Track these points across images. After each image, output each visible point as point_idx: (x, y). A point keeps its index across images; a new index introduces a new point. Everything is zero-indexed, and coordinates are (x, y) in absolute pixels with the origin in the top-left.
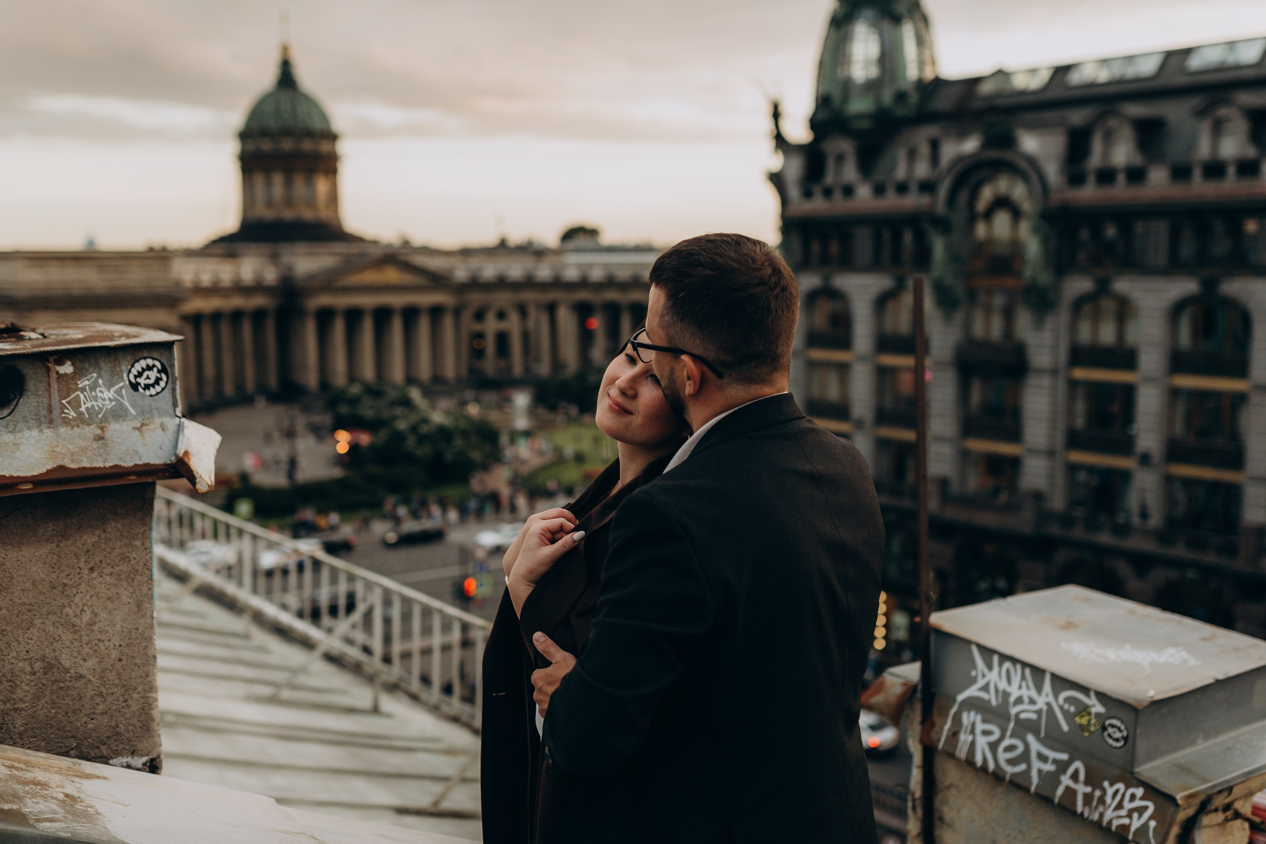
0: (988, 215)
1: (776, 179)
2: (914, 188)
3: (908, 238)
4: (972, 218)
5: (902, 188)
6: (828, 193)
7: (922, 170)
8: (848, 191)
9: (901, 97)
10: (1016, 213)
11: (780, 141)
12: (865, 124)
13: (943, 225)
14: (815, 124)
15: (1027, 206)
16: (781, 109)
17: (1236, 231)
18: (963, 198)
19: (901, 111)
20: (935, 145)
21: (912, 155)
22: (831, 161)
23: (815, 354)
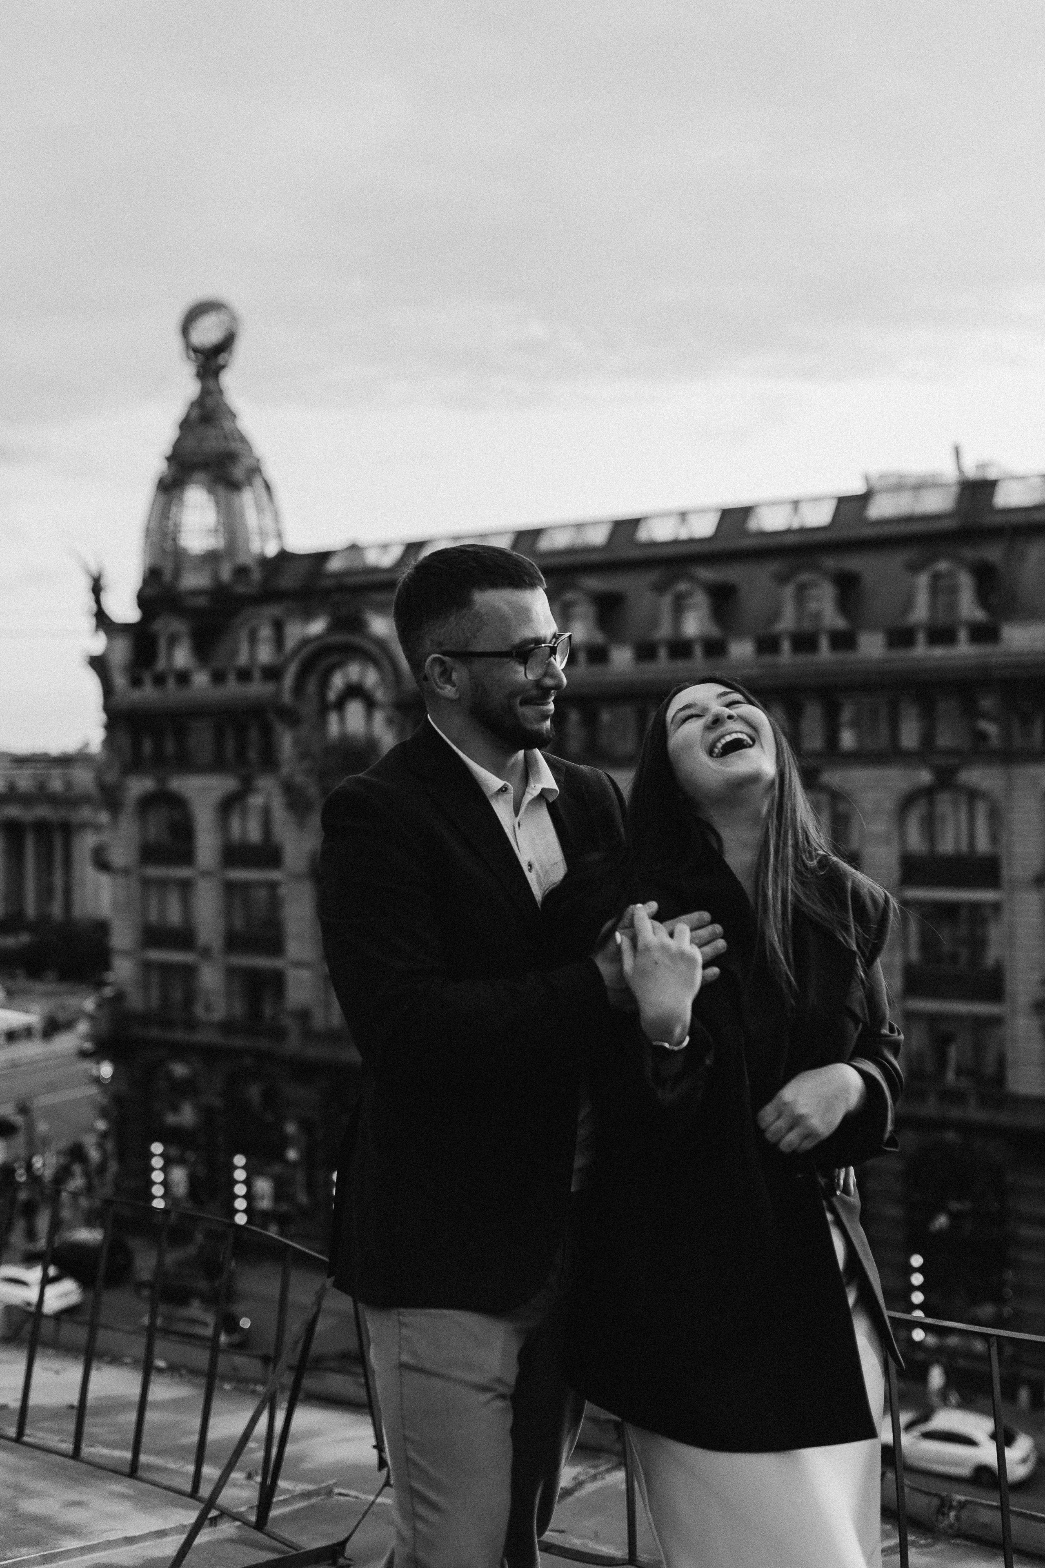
0: (340, 705)
1: (98, 664)
2: (257, 674)
3: (255, 734)
4: (324, 709)
5: (244, 675)
6: (159, 680)
7: (265, 654)
8: (183, 679)
9: (241, 571)
10: (370, 704)
11: (102, 619)
12: (202, 602)
13: (291, 717)
14: (143, 600)
15: (379, 695)
16: (103, 582)
17: (592, 720)
18: (311, 687)
19: (240, 589)
20: (278, 627)
21: (253, 639)
22: (162, 644)
23: (154, 871)
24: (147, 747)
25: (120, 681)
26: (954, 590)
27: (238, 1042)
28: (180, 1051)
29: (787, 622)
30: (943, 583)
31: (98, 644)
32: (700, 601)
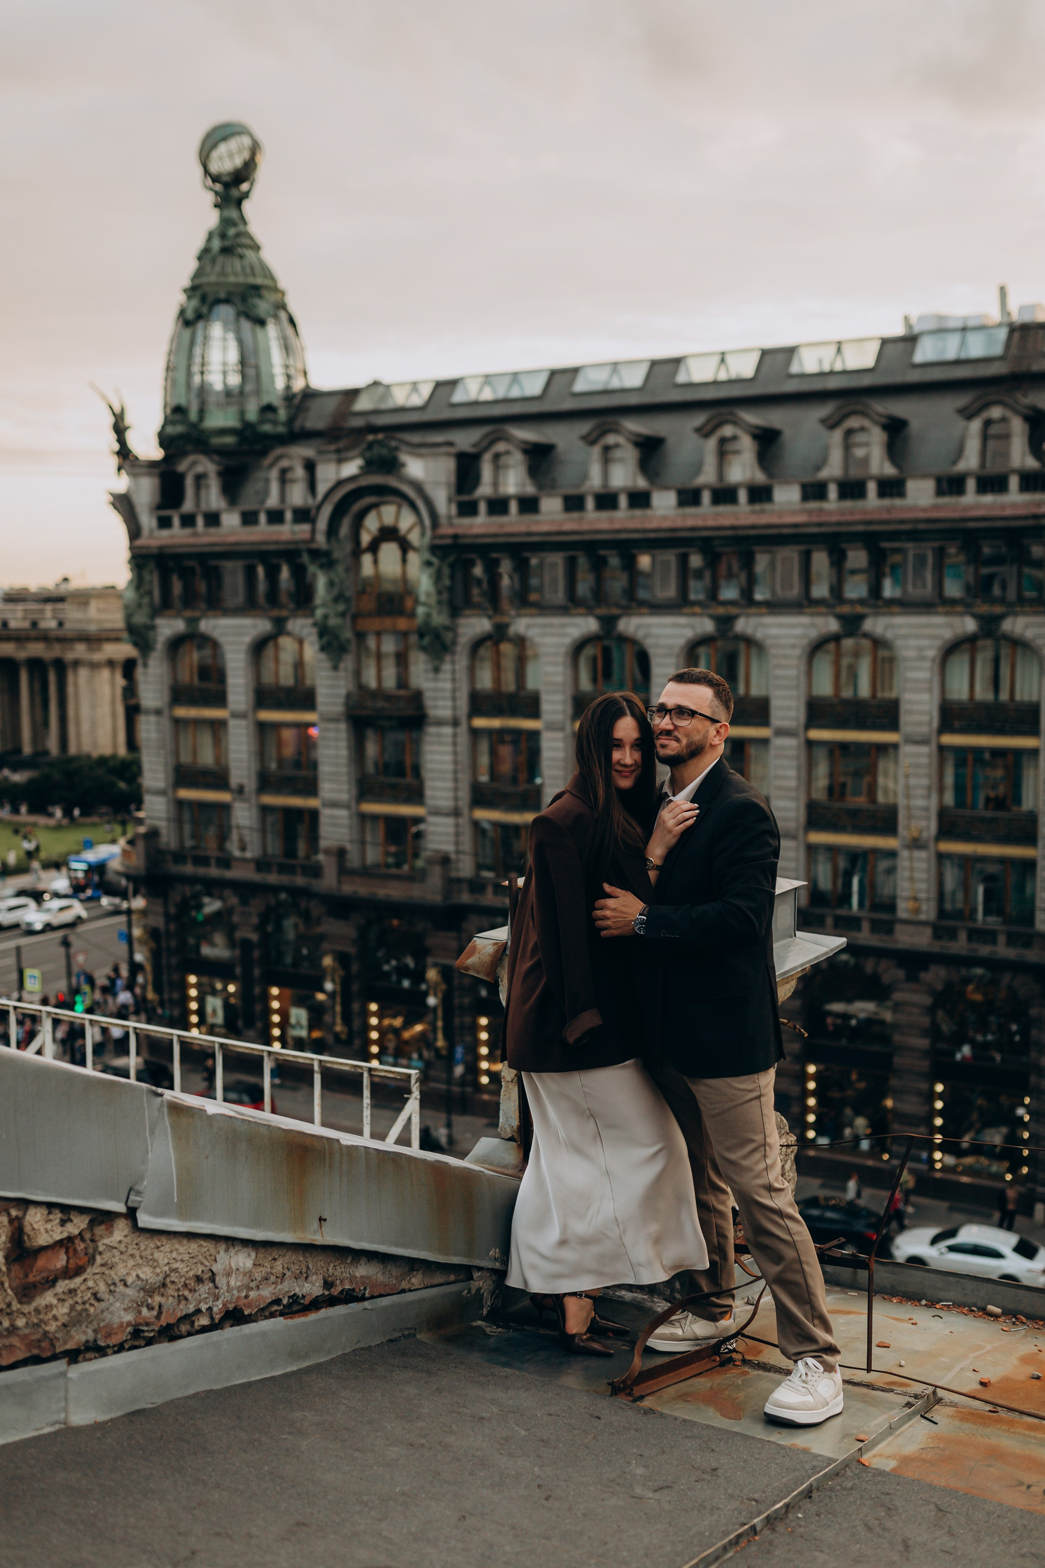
0: (374, 548)
1: (121, 503)
2: (289, 516)
3: (285, 574)
4: (357, 553)
5: (275, 517)
6: (188, 521)
7: (297, 496)
8: (213, 519)
9: (267, 410)
10: (405, 547)
11: (125, 457)
12: (229, 440)
13: (325, 559)
14: (164, 439)
15: (414, 538)
16: (129, 420)
17: (630, 564)
18: (345, 529)
19: (267, 428)
20: (310, 467)
21: (284, 478)
22: (189, 482)
23: (182, 712)
24: (177, 587)
25: (147, 521)
26: (1006, 437)
27: (272, 878)
28: (213, 887)
29: (833, 469)
30: (993, 430)
31: (122, 483)
32: (747, 444)
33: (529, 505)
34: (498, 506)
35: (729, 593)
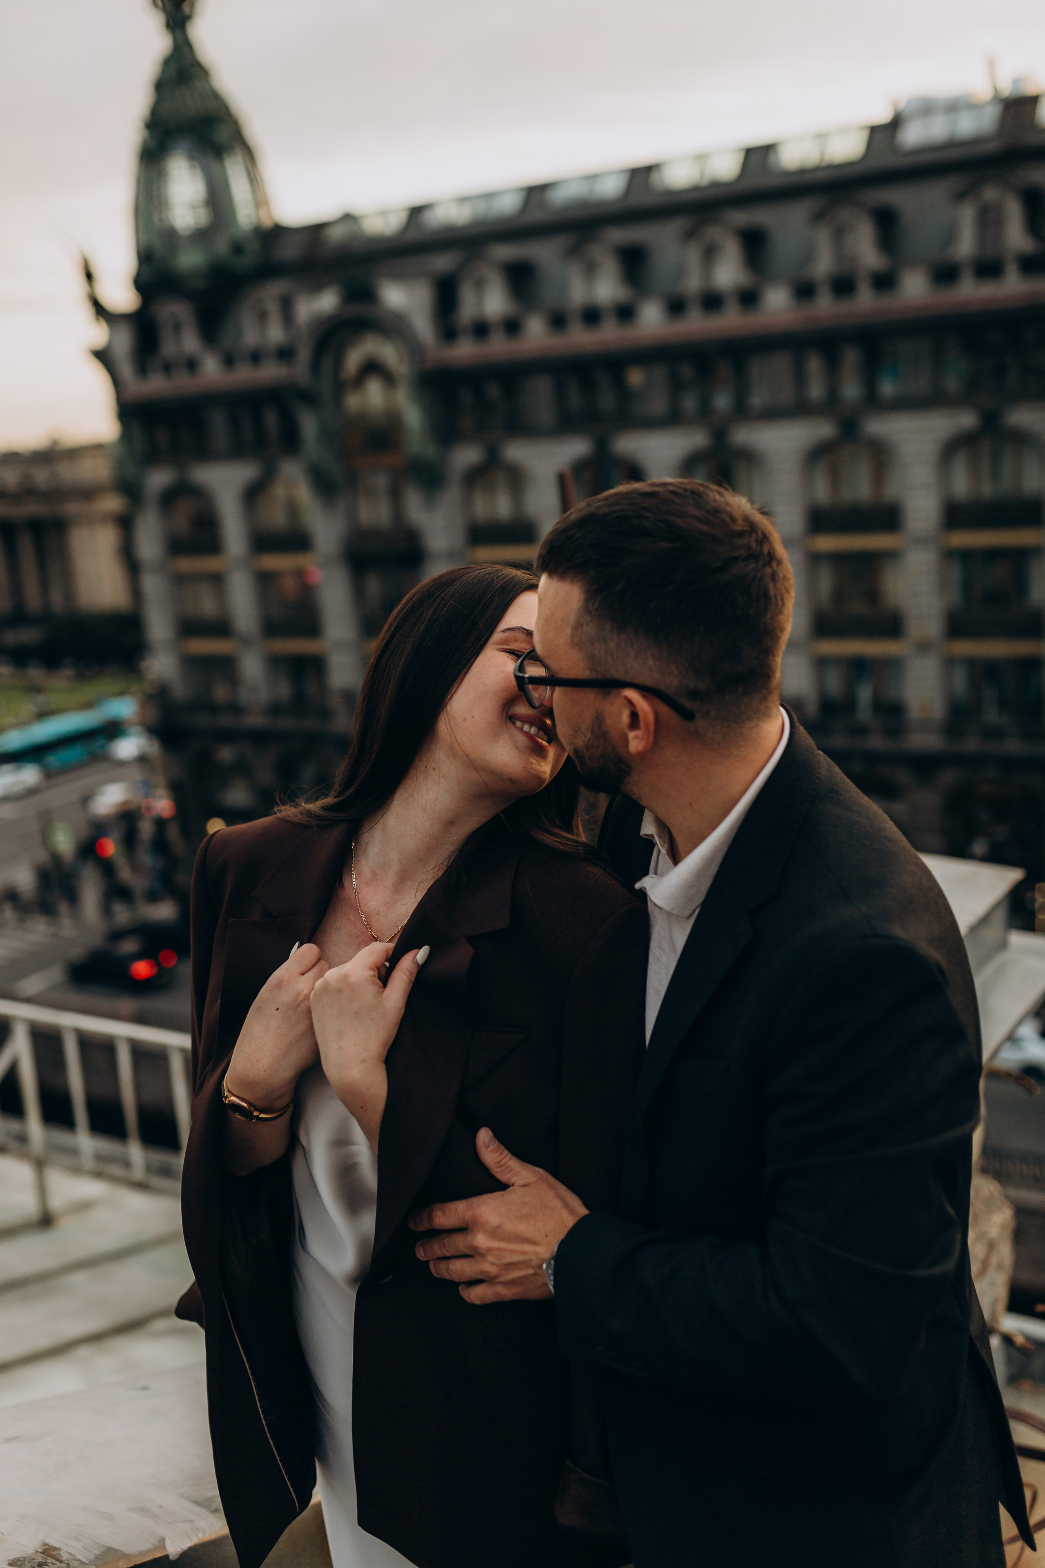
0: (359, 383)
1: (102, 356)
2: (269, 356)
3: (271, 419)
4: (340, 387)
5: (256, 357)
6: (168, 368)
7: (275, 334)
8: (192, 365)
9: (238, 247)
10: (389, 379)
11: (99, 310)
12: (201, 283)
13: (308, 398)
14: (141, 284)
15: (398, 369)
16: (93, 268)
17: (619, 382)
18: (327, 363)
19: (240, 264)
20: (286, 304)
21: (263, 317)
22: (167, 331)
23: (183, 565)
24: (163, 438)
25: (128, 371)
26: (1002, 223)
27: (288, 724)
28: (228, 736)
29: (823, 265)
31: (100, 335)
32: (732, 246)
33: (512, 327)
34: (481, 329)
35: (722, 401)
